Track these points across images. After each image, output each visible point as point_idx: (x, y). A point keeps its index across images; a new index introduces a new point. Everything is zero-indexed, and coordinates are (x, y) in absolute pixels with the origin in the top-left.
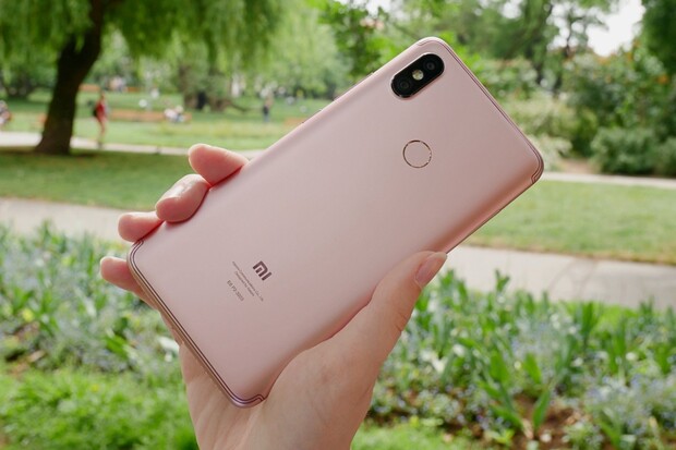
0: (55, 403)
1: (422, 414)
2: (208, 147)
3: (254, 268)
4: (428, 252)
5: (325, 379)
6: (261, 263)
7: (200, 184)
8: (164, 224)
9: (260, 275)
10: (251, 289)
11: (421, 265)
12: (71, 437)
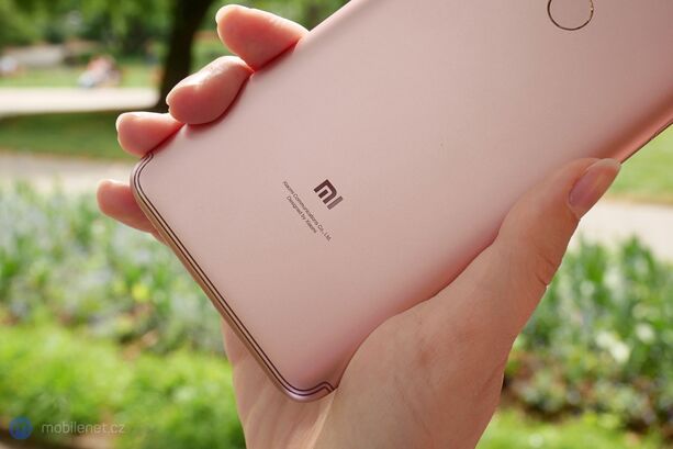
0: (169, 393)
1: (600, 409)
2: (244, 10)
3: (316, 190)
4: (589, 159)
5: (424, 359)
6: (327, 183)
7: (236, 69)
8: (184, 129)
9: (325, 201)
10: (312, 223)
11: (576, 181)
12: (188, 429)
